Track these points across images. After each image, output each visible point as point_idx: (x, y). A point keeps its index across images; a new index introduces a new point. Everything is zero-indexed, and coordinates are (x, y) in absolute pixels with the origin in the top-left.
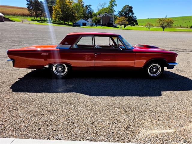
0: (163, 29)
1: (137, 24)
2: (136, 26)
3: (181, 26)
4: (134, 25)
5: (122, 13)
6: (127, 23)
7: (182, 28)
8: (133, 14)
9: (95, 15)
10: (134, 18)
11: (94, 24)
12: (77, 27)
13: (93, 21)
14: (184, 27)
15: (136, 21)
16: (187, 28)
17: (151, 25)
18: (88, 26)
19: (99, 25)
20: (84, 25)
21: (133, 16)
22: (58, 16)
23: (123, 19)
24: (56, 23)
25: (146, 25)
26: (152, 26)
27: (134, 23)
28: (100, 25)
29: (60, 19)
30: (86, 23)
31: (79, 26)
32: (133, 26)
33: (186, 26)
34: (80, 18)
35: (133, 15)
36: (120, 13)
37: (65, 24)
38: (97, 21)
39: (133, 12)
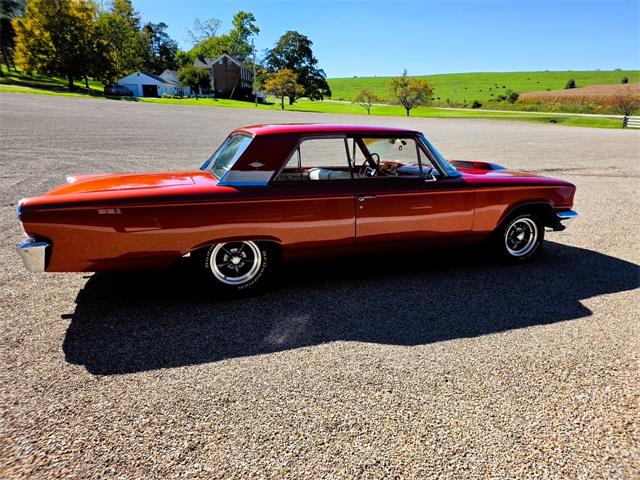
0: (408, 109)
1: (329, 94)
2: (326, 100)
3: (448, 101)
4: (320, 97)
5: (279, 57)
6: (300, 89)
7: (452, 106)
8: (314, 61)
9: (186, 59)
10: (319, 75)
11: (187, 89)
12: (126, 99)
13: (181, 79)
14: (458, 105)
15: (323, 84)
16: (465, 106)
17: (372, 99)
18: (165, 97)
19: (203, 93)
20: (151, 91)
21: (312, 69)
22: (41, 56)
23: (286, 78)
24: (33, 82)
25: (360, 99)
26: (377, 101)
27: (321, 90)
28: (207, 93)
29: (51, 69)
30: (155, 88)
31: (129, 94)
32: (318, 99)
33: (462, 102)
34: (132, 66)
35: (314, 66)
36: (272, 55)
37: (73, 89)
38: (197, 81)
39: (314, 55)
